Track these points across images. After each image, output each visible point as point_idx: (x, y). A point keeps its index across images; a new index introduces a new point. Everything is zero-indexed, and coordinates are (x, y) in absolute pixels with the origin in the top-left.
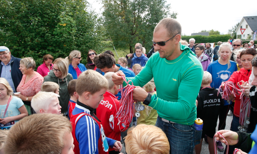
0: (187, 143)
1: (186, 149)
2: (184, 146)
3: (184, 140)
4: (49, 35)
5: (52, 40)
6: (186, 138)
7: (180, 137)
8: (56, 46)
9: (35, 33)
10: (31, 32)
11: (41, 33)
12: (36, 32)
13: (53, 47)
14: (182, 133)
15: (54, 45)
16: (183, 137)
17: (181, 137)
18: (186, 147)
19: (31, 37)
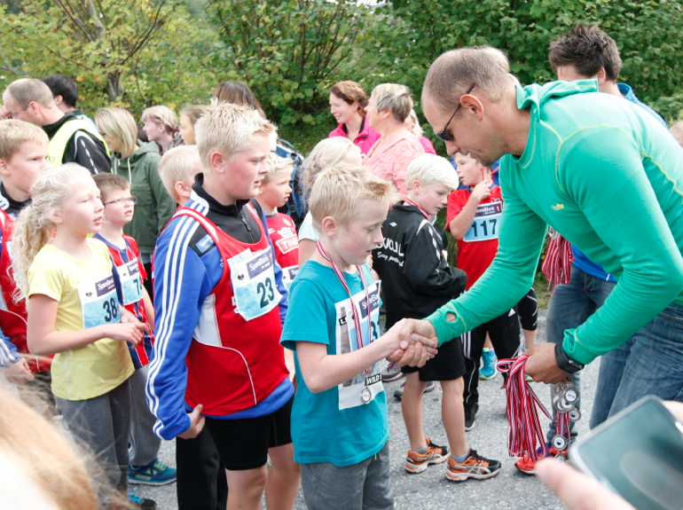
0: (677, 359)
1: (664, 379)
2: (664, 367)
3: (669, 347)
4: (510, 23)
5: (520, 39)
6: (676, 344)
7: (658, 338)
8: (535, 58)
9: (472, 19)
10: (461, 16)
11: (488, 18)
12: (473, 13)
13: (527, 64)
14: (669, 325)
15: (529, 56)
16: (667, 338)
17: (662, 336)
18: (667, 372)
19: (458, 32)
